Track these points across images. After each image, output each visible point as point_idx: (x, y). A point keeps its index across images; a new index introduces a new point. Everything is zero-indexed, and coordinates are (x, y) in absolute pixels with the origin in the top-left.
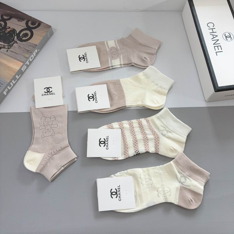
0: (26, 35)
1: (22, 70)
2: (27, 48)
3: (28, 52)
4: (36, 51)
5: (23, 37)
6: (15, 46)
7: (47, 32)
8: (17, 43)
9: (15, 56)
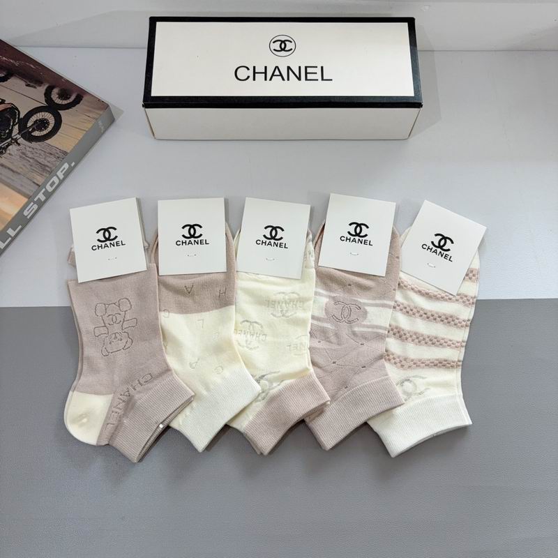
0: (42, 124)
1: (26, 215)
2: (41, 160)
3: (44, 170)
4: (66, 166)
5: (34, 130)
6: (12, 153)
7: (97, 119)
8: (17, 142)
9: (8, 178)
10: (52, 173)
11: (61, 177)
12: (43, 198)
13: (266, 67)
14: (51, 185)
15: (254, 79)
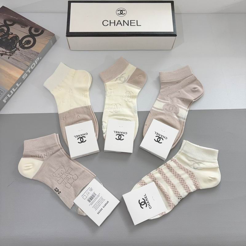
0: (28, 42)
1: (23, 78)
2: (29, 56)
3: (30, 60)
4: (38, 59)
5: (25, 45)
6: (17, 54)
7: (50, 40)
8: (19, 50)
9: (16, 63)
10: (33, 61)
11: (36, 63)
12: (29, 72)
13: (115, 21)
14: (33, 66)
15: (110, 25)
